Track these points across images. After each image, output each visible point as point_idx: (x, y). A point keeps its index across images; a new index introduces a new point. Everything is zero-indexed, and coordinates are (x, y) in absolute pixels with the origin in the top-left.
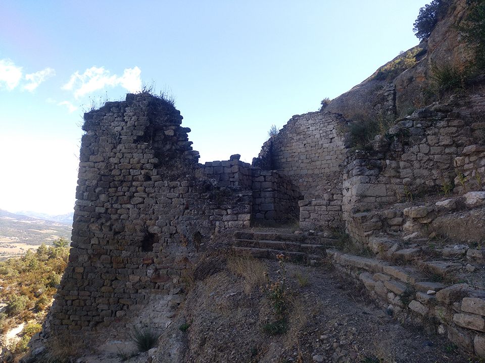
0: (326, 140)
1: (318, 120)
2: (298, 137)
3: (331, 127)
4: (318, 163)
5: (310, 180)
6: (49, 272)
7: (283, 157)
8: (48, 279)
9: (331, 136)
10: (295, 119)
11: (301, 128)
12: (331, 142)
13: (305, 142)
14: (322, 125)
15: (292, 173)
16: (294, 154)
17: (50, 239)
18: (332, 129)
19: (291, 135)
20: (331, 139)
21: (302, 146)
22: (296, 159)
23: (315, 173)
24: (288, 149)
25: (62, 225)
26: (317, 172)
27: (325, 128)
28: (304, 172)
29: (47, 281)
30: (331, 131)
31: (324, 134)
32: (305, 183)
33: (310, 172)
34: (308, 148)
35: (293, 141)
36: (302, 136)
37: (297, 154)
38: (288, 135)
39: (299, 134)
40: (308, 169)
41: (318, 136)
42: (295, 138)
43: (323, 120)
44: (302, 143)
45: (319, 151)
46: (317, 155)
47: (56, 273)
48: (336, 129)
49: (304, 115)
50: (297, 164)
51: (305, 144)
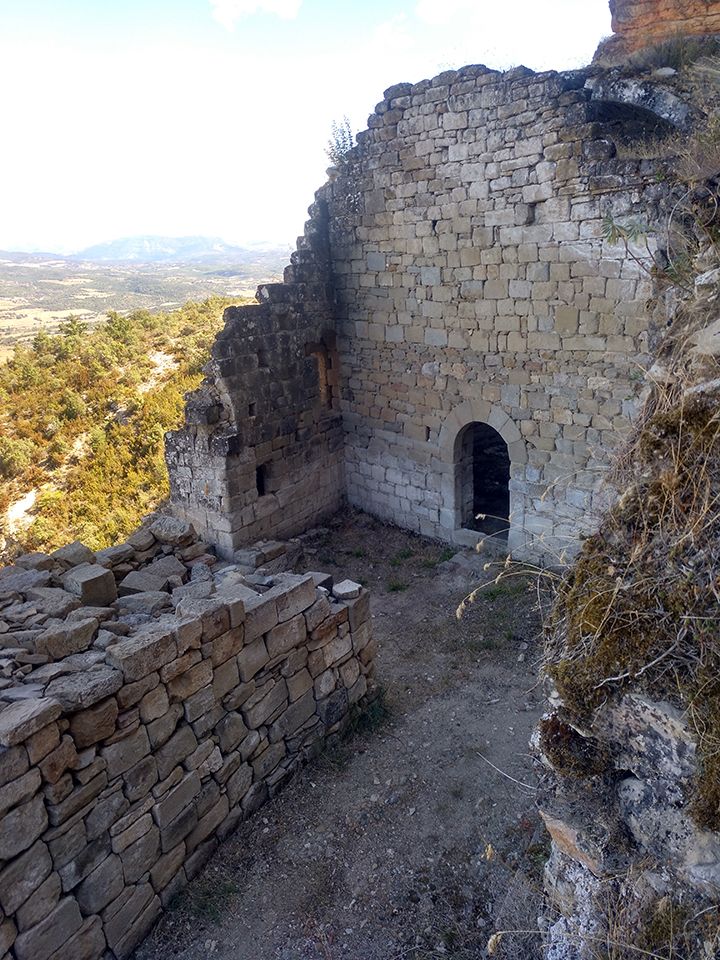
0: (510, 209)
1: (477, 114)
2: (410, 189)
3: (532, 146)
4: (484, 308)
5: (458, 371)
6: (60, 389)
7: (363, 270)
8: (62, 402)
9: (530, 194)
10: (398, 102)
11: (419, 151)
12: (530, 222)
13: (434, 213)
14: (494, 140)
15: (395, 335)
16: (398, 260)
17: (84, 297)
18: (533, 159)
19: (382, 180)
20: (533, 205)
21: (424, 229)
22: (408, 281)
23: (474, 347)
24: (379, 235)
25: (97, 267)
26: (479, 344)
27: (505, 154)
28: (436, 338)
29: (62, 408)
30: (531, 167)
31: (504, 182)
32: (440, 383)
33: (456, 341)
34: (447, 241)
35: (391, 204)
36: (422, 186)
37: (408, 260)
38: (376, 177)
39: (410, 174)
40: (449, 329)
41: (479, 190)
42: (398, 192)
43: (500, 112)
44: (426, 218)
45: (488, 257)
46: (479, 274)
47: (73, 391)
48: (552, 161)
49: (426, 85)
50: (412, 304)
51: (435, 222)
